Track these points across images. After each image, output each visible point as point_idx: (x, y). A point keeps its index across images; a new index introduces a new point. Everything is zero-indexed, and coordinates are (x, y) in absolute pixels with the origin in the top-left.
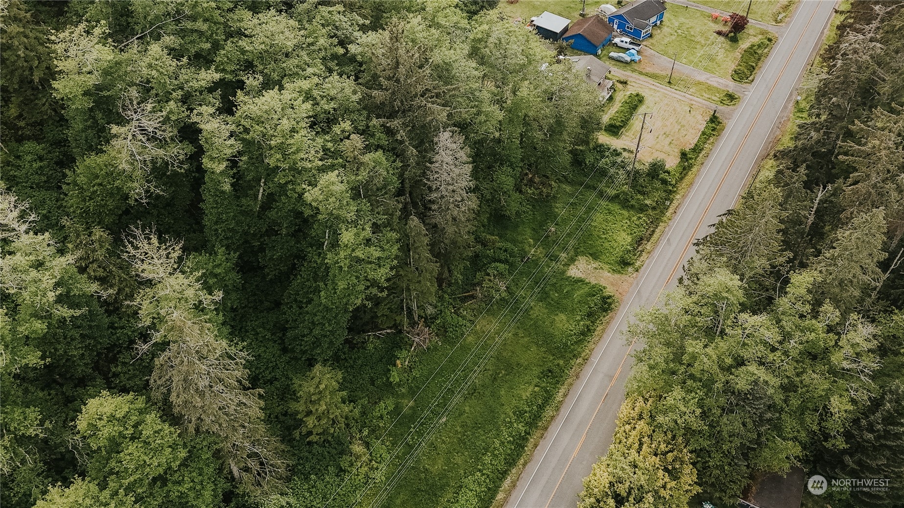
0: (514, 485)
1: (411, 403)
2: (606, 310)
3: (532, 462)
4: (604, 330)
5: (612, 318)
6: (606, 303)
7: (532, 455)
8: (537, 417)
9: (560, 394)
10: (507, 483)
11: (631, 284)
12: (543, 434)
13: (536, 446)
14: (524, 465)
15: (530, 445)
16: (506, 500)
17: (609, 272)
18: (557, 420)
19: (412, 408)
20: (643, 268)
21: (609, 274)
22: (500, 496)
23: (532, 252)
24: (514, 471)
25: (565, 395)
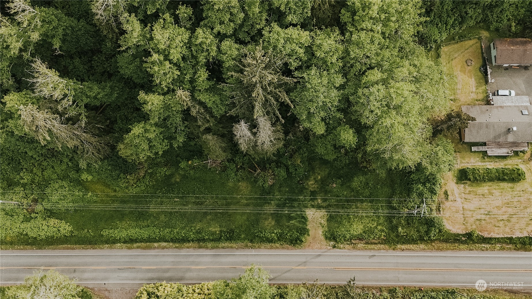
0: (164, 248)
1: (178, 180)
2: (292, 243)
3: (179, 250)
4: (277, 248)
5: (288, 249)
6: (296, 241)
7: (182, 248)
8: (204, 240)
9: (224, 245)
10: (164, 244)
11: (321, 248)
12: (196, 248)
13: (188, 248)
14: (176, 247)
15: (187, 245)
16: (155, 248)
17: (323, 232)
18: (207, 250)
19: (176, 182)
20: (338, 250)
21: (321, 233)
22: (156, 245)
23: (312, 182)
24: (171, 244)
25: (223, 248)
